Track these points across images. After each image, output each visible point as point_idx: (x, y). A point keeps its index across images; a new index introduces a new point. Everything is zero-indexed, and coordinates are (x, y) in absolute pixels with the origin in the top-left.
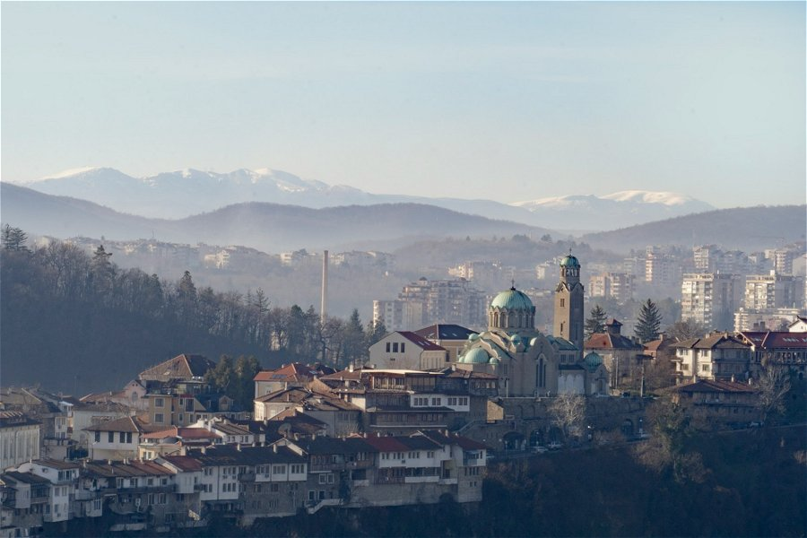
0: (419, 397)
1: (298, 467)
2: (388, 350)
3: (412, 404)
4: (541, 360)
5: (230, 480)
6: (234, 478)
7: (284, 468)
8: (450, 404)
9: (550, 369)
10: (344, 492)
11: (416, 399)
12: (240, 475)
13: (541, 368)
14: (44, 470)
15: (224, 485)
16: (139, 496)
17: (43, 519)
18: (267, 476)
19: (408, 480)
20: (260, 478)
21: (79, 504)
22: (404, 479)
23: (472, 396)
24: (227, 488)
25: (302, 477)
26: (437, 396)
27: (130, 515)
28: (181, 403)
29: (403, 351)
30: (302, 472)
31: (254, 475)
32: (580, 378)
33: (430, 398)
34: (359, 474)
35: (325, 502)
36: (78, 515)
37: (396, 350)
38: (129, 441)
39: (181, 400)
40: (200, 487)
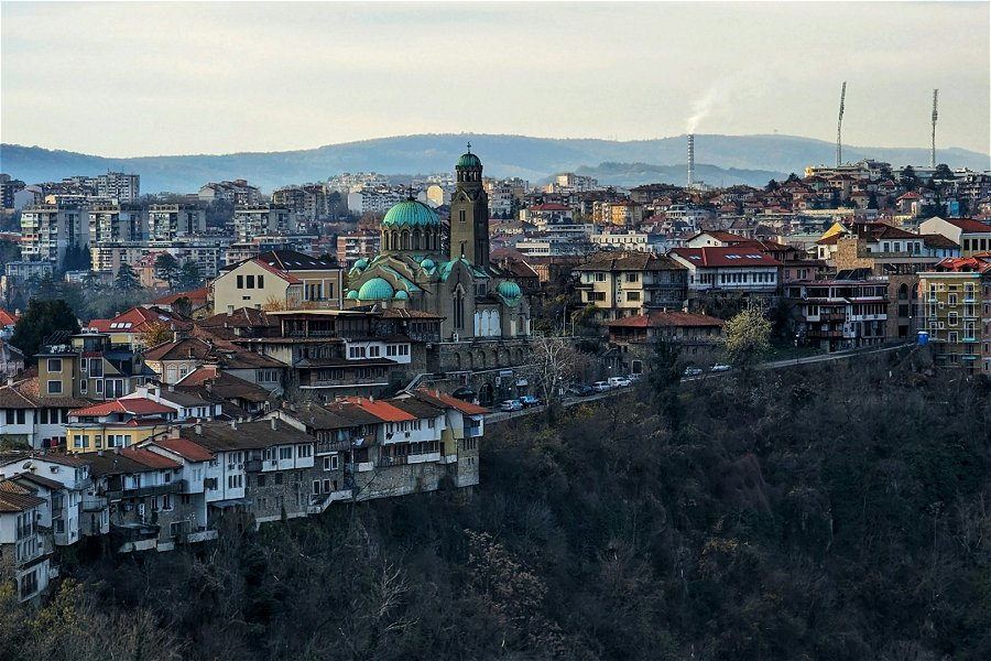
0: (354, 346)
1: (304, 448)
2: (240, 286)
3: (348, 357)
4: (459, 291)
5: (236, 472)
6: (240, 468)
7: (290, 449)
8: (389, 354)
9: (468, 304)
10: (349, 480)
11: (352, 349)
12: (247, 463)
13: (459, 302)
14: (53, 470)
15: (230, 477)
16: (142, 500)
17: (53, 541)
18: (274, 463)
19: (412, 459)
20: (267, 466)
21: (89, 516)
22: (407, 459)
23: (414, 343)
24: (233, 482)
25: (308, 462)
26: (374, 344)
27: (138, 529)
28: (84, 365)
29: (261, 286)
30: (310, 456)
31: (261, 462)
32: (495, 315)
33: (367, 346)
34: (362, 454)
35: (334, 496)
36: (89, 534)
37: (251, 285)
38: (21, 421)
39: (84, 361)
40: (211, 484)
